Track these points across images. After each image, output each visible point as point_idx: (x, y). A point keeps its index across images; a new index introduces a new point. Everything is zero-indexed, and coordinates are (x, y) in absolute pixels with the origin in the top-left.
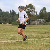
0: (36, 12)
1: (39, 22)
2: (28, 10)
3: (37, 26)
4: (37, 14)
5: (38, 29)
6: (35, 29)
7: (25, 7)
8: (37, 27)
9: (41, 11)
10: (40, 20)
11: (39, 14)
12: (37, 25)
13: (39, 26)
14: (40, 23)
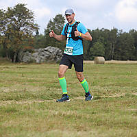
0: (37, 29)
1: (43, 55)
2: (13, 22)
3: (39, 65)
4: (37, 33)
5: (43, 75)
6: (35, 73)
7: (6, 14)
8: (38, 68)
9: (49, 26)
10: (46, 49)
11: (44, 34)
12: (40, 63)
13: (44, 66)
14: (48, 58)
